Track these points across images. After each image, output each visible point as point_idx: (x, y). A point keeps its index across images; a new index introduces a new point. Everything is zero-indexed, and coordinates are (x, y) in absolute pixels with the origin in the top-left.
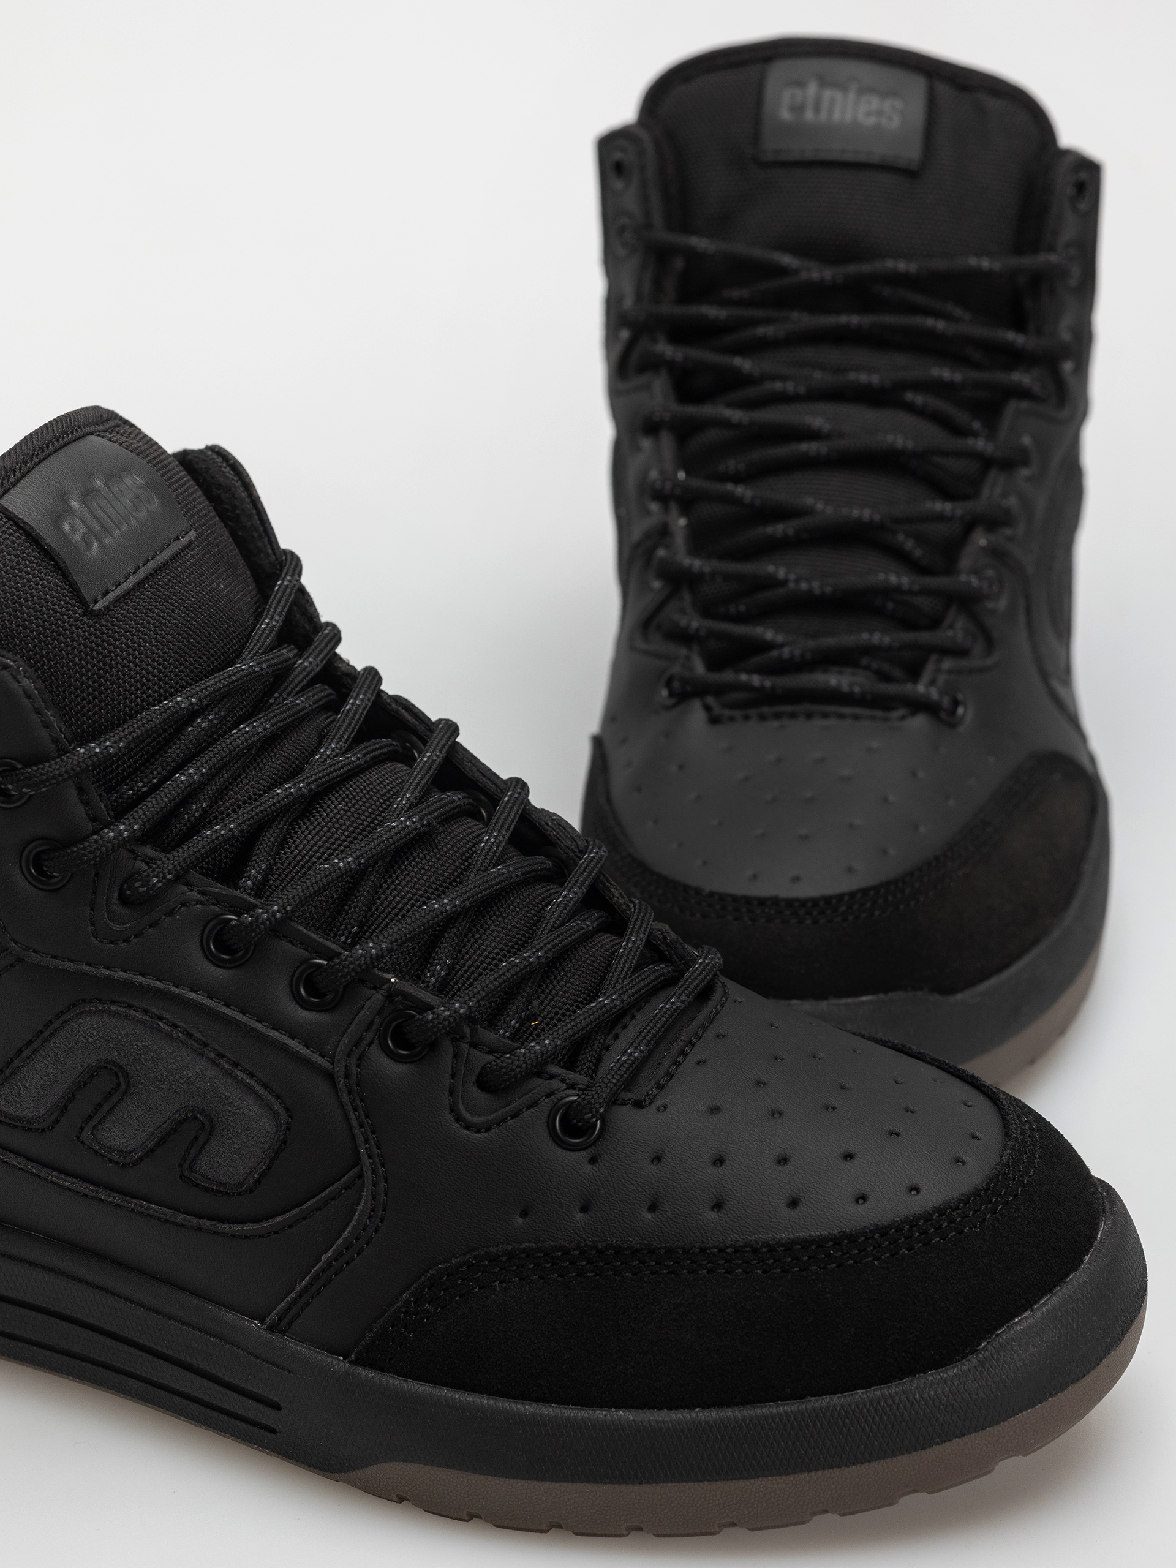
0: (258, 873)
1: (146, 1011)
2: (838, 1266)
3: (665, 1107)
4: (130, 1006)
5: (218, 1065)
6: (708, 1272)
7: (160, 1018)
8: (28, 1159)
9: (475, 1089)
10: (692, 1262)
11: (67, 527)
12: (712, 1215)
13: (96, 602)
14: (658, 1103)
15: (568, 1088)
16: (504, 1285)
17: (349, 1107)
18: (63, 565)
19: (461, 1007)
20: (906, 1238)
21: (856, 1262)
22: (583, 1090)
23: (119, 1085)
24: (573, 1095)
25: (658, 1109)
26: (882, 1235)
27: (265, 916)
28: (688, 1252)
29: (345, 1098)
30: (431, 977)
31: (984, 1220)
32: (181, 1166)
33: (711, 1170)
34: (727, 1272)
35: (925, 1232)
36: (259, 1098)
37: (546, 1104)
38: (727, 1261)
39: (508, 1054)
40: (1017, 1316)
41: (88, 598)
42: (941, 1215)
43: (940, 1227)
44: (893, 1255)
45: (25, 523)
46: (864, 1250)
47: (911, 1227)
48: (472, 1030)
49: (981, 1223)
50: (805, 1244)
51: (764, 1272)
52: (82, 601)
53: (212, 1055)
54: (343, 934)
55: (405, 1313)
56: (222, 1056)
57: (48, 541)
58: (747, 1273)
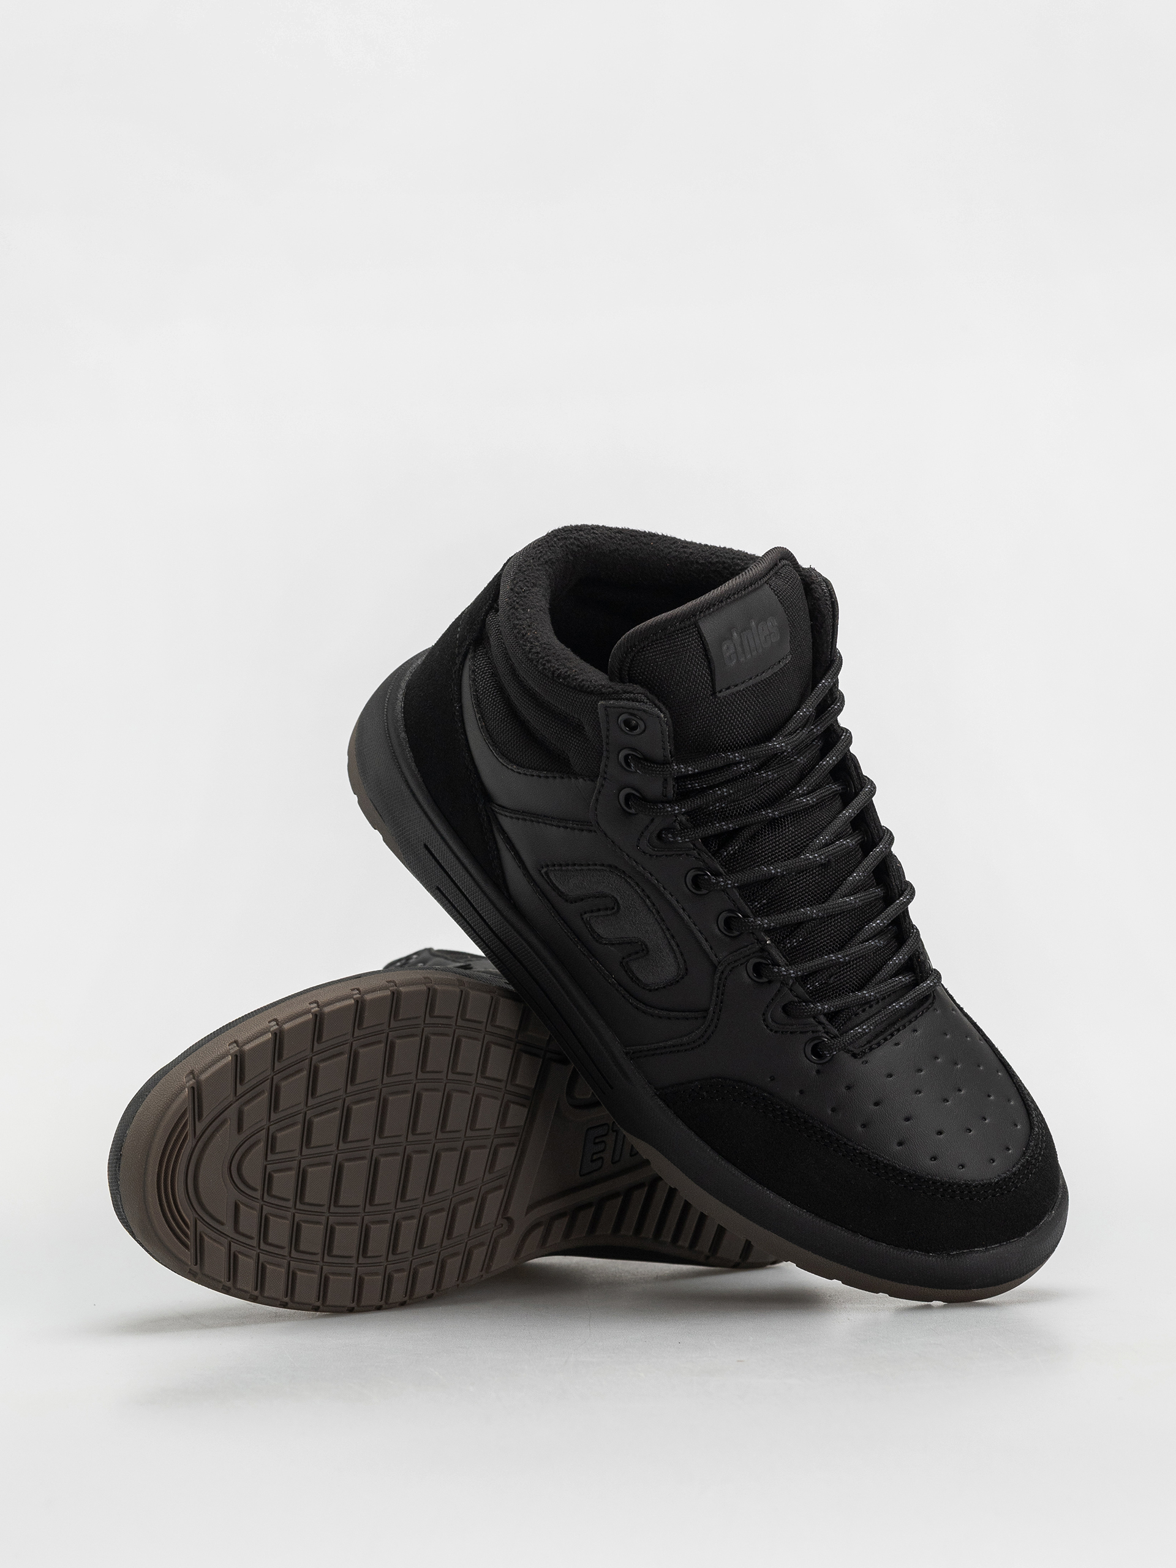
0: (732, 850)
1: (643, 890)
2: (904, 1187)
3: (867, 1062)
4: (637, 884)
5: (664, 933)
6: (843, 1155)
7: (649, 897)
8: (553, 907)
9: (780, 1009)
10: (838, 1146)
11: (725, 648)
12: (860, 1129)
13: (720, 692)
14: (864, 1059)
15: (825, 1033)
16: (745, 1106)
17: (716, 986)
18: (713, 669)
19: (793, 973)
20: (944, 1190)
21: (913, 1189)
22: (832, 1038)
23: (613, 908)
24: (827, 1038)
25: (862, 1063)
26: (933, 1183)
27: (723, 884)
28: (839, 1141)
29: (716, 981)
30: (789, 943)
31: (987, 1198)
32: (623, 958)
33: (872, 1107)
34: (851, 1160)
35: (954, 1192)
36: (675, 957)
37: (810, 1035)
38: (854, 1155)
39: (804, 1002)
40: (977, 1248)
41: (718, 689)
42: (967, 1186)
43: (963, 1192)
44: (933, 1195)
45: (705, 639)
46: (920, 1185)
47: (949, 1185)
48: (793, 983)
49: (985, 1198)
50: (894, 1169)
51: (868, 1170)
52: (713, 687)
53: (664, 927)
54: (757, 902)
55: (693, 1090)
56: (668, 930)
57: (712, 654)
58: (860, 1166)
